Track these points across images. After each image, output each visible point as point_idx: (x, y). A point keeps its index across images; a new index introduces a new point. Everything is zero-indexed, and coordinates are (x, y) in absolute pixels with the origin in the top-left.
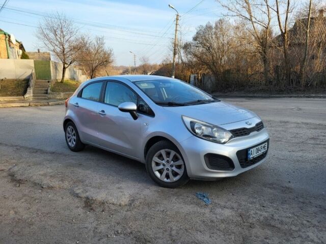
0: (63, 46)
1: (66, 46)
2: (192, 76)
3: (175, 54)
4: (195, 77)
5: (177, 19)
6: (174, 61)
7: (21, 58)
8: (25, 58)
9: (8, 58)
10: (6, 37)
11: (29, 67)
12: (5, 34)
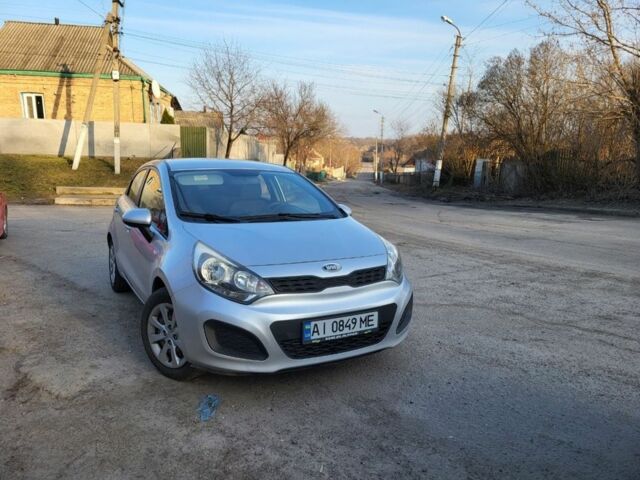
0: (231, 101)
1: (236, 101)
2: (480, 162)
3: (446, 116)
4: (484, 164)
5: (457, 45)
6: (444, 130)
7: (162, 122)
8: (168, 123)
9: (145, 122)
10: (144, 86)
11: (172, 138)
12: (142, 81)
